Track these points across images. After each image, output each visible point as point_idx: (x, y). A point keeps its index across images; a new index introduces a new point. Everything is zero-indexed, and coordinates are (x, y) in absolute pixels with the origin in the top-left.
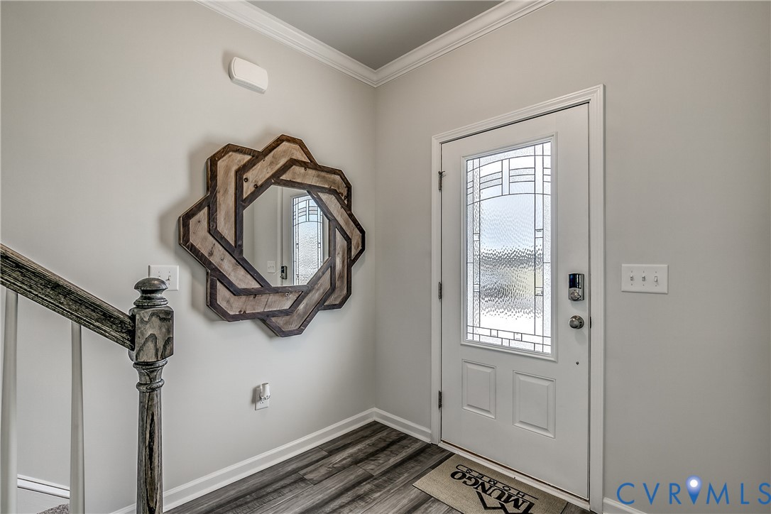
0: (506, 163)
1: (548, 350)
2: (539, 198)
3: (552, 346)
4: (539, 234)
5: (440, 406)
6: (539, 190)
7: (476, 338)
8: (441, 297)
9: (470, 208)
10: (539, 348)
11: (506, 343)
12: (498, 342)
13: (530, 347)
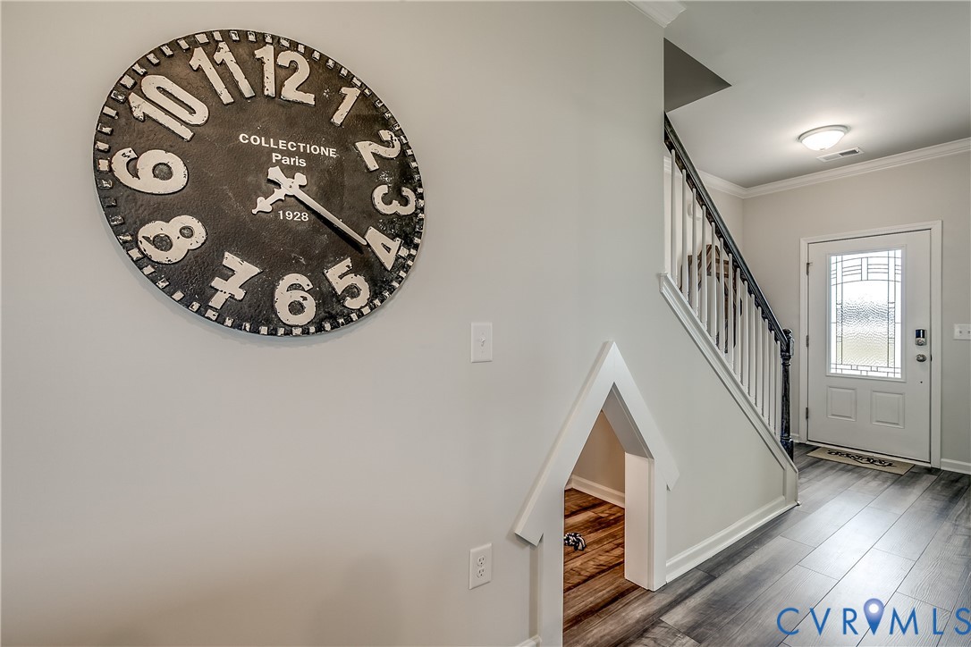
0: (865, 261)
1: (898, 376)
2: (892, 284)
3: (902, 373)
4: (891, 305)
5: (807, 417)
6: (892, 278)
7: (839, 371)
8: (808, 345)
9: (833, 288)
10: (891, 375)
11: (864, 373)
12: (858, 373)
13: (885, 375)
